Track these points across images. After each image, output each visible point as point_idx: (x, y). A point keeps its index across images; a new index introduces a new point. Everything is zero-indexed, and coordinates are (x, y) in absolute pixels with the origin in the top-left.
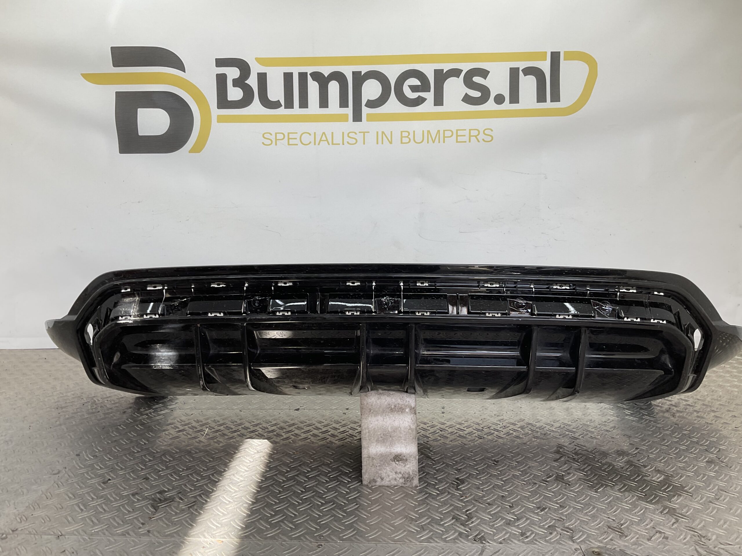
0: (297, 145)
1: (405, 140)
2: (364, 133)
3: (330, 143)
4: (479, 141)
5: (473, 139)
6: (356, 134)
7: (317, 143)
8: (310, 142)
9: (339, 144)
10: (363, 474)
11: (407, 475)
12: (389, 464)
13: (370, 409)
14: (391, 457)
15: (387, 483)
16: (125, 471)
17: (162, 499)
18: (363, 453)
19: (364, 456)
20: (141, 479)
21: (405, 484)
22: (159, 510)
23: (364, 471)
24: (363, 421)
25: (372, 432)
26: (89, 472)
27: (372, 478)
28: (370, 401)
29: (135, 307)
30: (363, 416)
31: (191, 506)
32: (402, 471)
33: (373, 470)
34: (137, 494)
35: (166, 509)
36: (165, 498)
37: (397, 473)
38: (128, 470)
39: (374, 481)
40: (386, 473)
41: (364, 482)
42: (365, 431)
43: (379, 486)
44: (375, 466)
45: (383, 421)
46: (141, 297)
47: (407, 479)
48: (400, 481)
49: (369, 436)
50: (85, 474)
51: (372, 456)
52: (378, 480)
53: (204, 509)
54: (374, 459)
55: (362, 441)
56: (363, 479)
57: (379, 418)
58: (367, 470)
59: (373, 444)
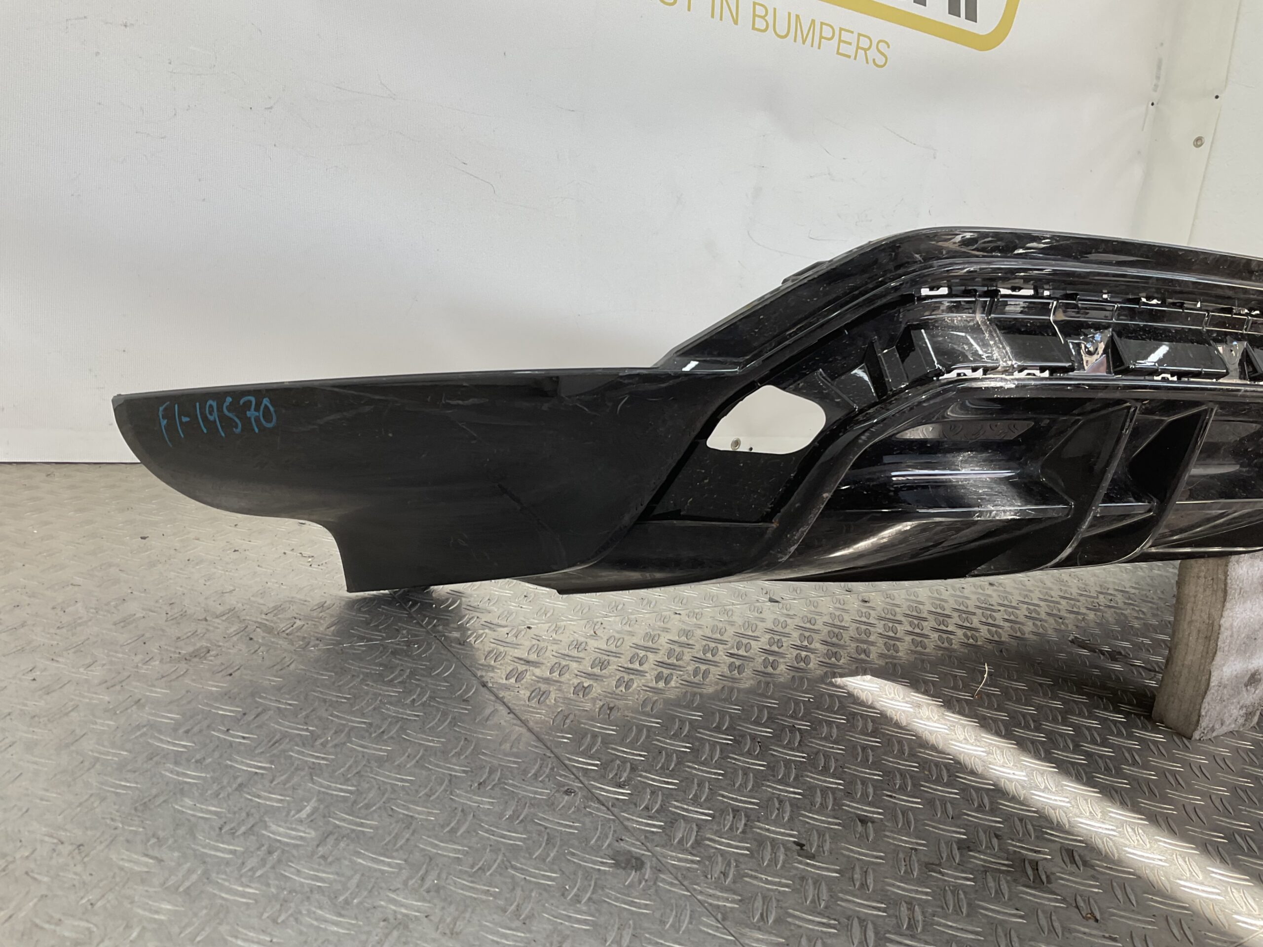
10: (1198, 721)
11: (1251, 708)
12: (1239, 693)
13: (1241, 589)
14: (1246, 679)
15: (1225, 729)
16: (778, 810)
17: (1006, 862)
18: (1213, 679)
19: (1212, 684)
20: (859, 824)
21: (1244, 725)
22: (1058, 891)
23: (1203, 713)
24: (1225, 614)
25: (1235, 636)
26: (708, 836)
27: (1211, 726)
28: (1241, 572)
29: (992, 343)
30: (1228, 605)
31: (1085, 863)
32: (1248, 703)
33: (1218, 708)
34: (933, 864)
35: (1063, 885)
36: (1007, 859)
37: (1241, 708)
38: (777, 805)
39: (1213, 729)
40: (1229, 711)
41: (1197, 735)
42: (1225, 635)
43: (1214, 737)
44: (1222, 700)
45: (1251, 610)
46: (993, 315)
47: (1249, 715)
48: (1241, 721)
49: (1230, 643)
50: (708, 842)
51: (1225, 681)
52: (1217, 726)
53: (1119, 862)
54: (1225, 687)
55: (1215, 653)
56: (1195, 730)
57: (1248, 605)
58: (1208, 710)
59: (1232, 658)
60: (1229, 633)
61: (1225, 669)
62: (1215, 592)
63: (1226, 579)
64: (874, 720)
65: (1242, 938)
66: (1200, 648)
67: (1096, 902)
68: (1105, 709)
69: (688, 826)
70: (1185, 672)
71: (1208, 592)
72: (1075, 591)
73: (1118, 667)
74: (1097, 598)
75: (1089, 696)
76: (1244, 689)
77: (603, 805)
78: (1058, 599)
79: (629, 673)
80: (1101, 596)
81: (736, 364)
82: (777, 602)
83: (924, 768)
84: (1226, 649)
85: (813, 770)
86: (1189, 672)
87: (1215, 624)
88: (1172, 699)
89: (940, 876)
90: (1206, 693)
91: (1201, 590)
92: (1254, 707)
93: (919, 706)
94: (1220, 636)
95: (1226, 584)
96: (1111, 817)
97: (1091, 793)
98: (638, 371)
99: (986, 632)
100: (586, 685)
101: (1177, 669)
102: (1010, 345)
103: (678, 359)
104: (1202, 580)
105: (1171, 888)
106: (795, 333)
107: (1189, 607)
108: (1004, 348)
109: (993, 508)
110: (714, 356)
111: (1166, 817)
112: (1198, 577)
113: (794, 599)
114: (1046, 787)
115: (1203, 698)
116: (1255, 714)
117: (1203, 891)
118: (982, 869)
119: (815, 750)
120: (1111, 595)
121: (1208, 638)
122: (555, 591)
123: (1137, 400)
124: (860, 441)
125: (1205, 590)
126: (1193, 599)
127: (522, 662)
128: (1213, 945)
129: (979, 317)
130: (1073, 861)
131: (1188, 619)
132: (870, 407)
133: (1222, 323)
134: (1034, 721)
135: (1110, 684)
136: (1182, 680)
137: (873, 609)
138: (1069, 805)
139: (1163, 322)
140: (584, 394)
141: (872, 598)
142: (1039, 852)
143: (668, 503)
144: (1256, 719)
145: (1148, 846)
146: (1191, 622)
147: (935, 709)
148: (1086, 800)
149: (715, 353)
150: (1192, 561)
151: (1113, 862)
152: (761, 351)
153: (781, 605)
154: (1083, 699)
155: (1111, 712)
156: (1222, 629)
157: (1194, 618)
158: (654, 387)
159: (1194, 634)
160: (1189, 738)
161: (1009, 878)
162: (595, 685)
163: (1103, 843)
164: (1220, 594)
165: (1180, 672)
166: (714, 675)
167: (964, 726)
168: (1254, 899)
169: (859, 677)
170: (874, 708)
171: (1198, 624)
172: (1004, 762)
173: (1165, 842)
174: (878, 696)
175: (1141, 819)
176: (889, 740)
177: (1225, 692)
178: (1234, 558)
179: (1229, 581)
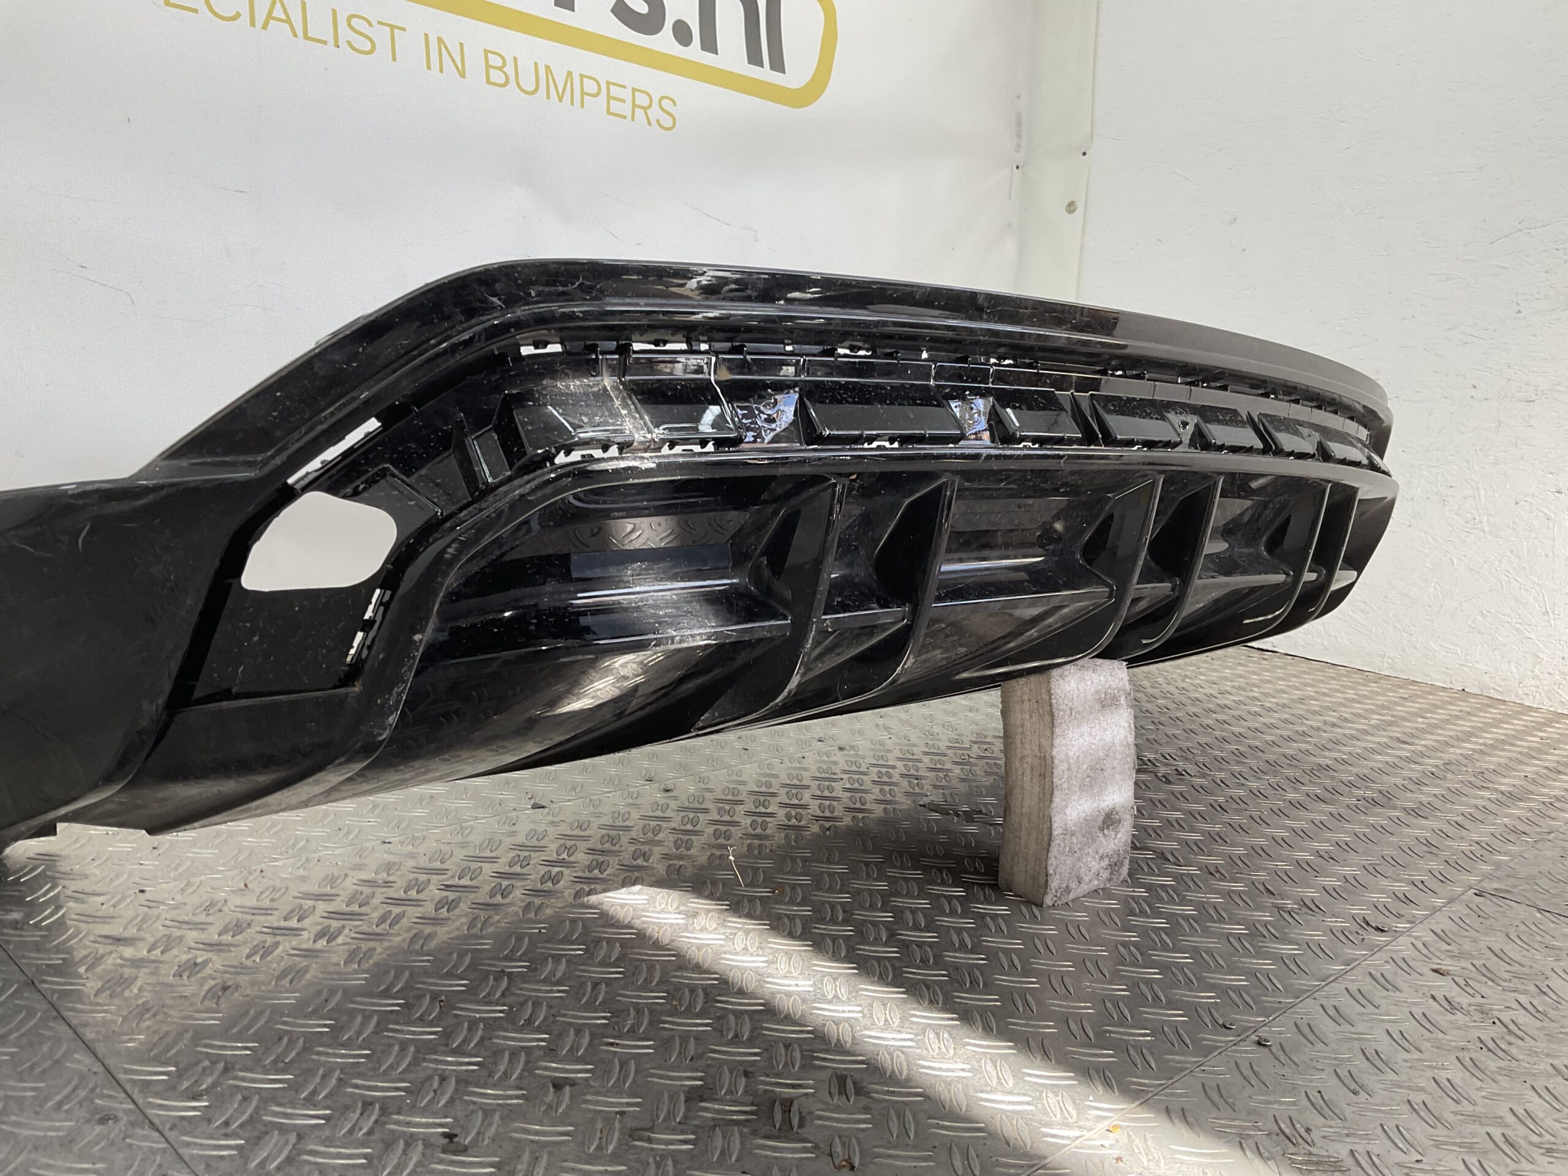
0: (196, 11)
1: (497, 76)
2: (392, 27)
3: (300, 32)
4: (649, 123)
5: (639, 112)
6: (370, 25)
7: (259, 22)
8: (238, 15)
9: (325, 43)
10: (1047, 881)
11: (1116, 857)
12: (1094, 840)
13: (1071, 709)
14: (1100, 820)
15: (1085, 888)
16: (435, 1091)
17: (748, 1109)
18: (1055, 825)
19: (1055, 833)
20: (551, 1089)
21: (1110, 880)
22: (811, 1138)
23: (1051, 871)
24: (1057, 742)
25: (1074, 768)
26: (312, 1147)
27: (1064, 885)
28: (1068, 688)
29: (624, 412)
30: (1057, 731)
31: (859, 1091)
32: (1110, 850)
33: (1069, 862)
34: (642, 1129)
35: (820, 1126)
36: (752, 1104)
37: (1102, 858)
38: (436, 1085)
39: (1068, 890)
40: (1086, 864)
41: (1048, 901)
42: (1060, 769)
43: (1073, 900)
44: (1072, 852)
45: (1090, 734)
46: (628, 378)
47: (1114, 867)
48: (1105, 875)
49: (1069, 778)
50: (306, 1157)
51: (1071, 826)
52: (1073, 886)
53: (907, 1082)
54: (1073, 834)
55: (1052, 794)
56: (1045, 893)
57: (1085, 728)
58: (1057, 866)
59: (1075, 797)
60: (1065, 765)
61: (1068, 811)
62: (1041, 716)
63: (1050, 699)
64: (624, 943)
65: (1045, 1158)
66: (1037, 789)
67: (859, 1143)
68: (943, 883)
69: (283, 1140)
70: (1025, 821)
71: (1035, 718)
72: (943, 744)
73: (972, 829)
74: (970, 749)
75: (926, 869)
76: (1101, 835)
77: (158, 1130)
78: (921, 756)
79: (275, 935)
80: (975, 746)
81: (251, 465)
82: (543, 807)
83: (673, 998)
84: (1065, 786)
85: (510, 1027)
86: (1029, 822)
87: (1048, 756)
88: (1016, 859)
89: (646, 1145)
90: (1049, 845)
91: (1027, 717)
92: (1119, 855)
93: (695, 914)
94: (1055, 771)
95: (1051, 705)
96: (912, 1022)
97: (893, 994)
98: (96, 486)
99: (817, 808)
100: (199, 960)
101: (1017, 819)
102: (648, 413)
103: (164, 463)
104: (1026, 705)
105: (968, 1105)
106: (332, 414)
107: (1018, 741)
108: (642, 418)
109: (674, 633)
110: (217, 455)
111: (983, 1011)
112: (1023, 702)
113: (569, 800)
114: (836, 996)
115: (1048, 851)
116: (1122, 864)
117: (1009, 1103)
118: (712, 1123)
119: (522, 999)
120: (989, 743)
121: (1042, 776)
122: (144, 832)
123: (840, 475)
124: (447, 556)
125: (1031, 717)
126: (1020, 729)
127: (110, 941)
128: (1004, 1173)
129: (608, 381)
130: (843, 1091)
131: (1019, 755)
132: (461, 510)
133: (958, 376)
134: (844, 911)
135: (957, 851)
136: (1023, 833)
137: (676, 798)
138: (859, 1015)
139: (872, 377)
140: (20, 526)
141: (678, 784)
142: (800, 1086)
143: (211, 676)
144: (1125, 870)
145: (952, 1052)
146: (1022, 759)
147: (716, 915)
148: (884, 1005)
149: (219, 450)
150: (1013, 682)
151: (898, 1083)
152: (287, 443)
153: (546, 810)
154: (918, 874)
155: (950, 886)
156: (1056, 762)
157: (1025, 752)
158: (125, 506)
159: (1028, 772)
160: (1040, 905)
161: (746, 1130)
162: (214, 958)
163: (892, 1060)
164: (1047, 718)
165: (1020, 824)
166: (409, 918)
167: (747, 932)
168: (1074, 1102)
169: (624, 890)
170: (632, 928)
171: (1029, 760)
172: (788, 972)
173: (975, 1045)
174: (643, 910)
175: (953, 1019)
176: (636, 967)
177: (1074, 840)
178: (1055, 673)
179: (1054, 701)
